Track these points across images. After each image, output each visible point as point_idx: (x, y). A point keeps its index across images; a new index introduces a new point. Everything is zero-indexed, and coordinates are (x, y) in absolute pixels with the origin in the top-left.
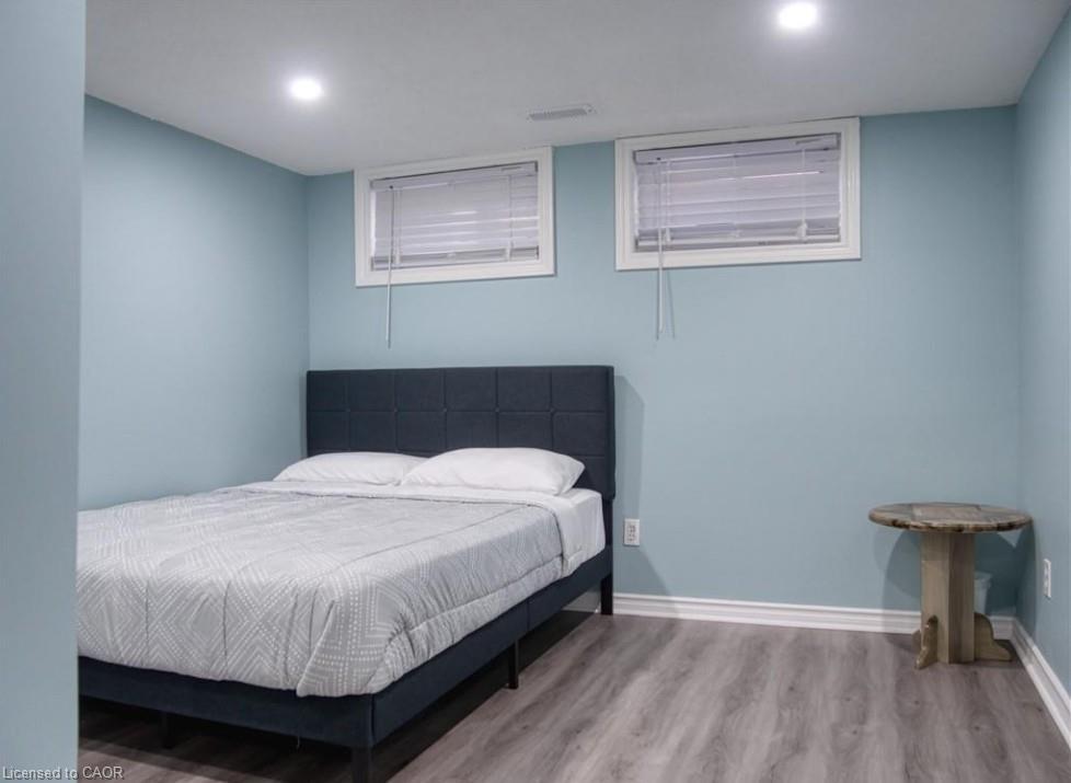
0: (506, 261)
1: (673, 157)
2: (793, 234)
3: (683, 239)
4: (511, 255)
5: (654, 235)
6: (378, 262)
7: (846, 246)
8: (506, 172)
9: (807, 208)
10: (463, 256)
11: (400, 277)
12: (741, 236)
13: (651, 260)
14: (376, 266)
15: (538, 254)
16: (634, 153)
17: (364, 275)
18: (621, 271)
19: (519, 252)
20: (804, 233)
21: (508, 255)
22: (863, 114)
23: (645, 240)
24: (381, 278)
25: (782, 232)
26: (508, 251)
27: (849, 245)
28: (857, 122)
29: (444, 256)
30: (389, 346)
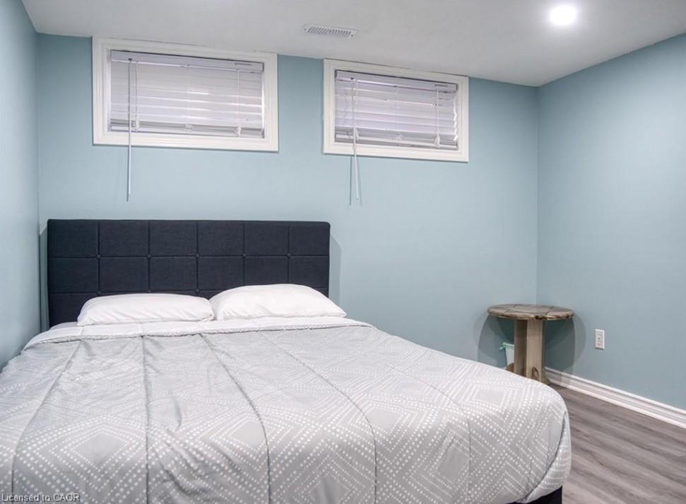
0: (238, 136)
1: (360, 79)
2: (433, 142)
3: (368, 137)
4: (241, 133)
5: (349, 132)
6: (115, 124)
7: (460, 153)
8: (238, 66)
9: (440, 127)
10: (199, 128)
11: (138, 139)
12: (403, 139)
13: (347, 149)
14: (114, 128)
15: (263, 134)
16: (336, 71)
17: (102, 135)
18: (326, 154)
19: (248, 131)
20: (439, 142)
21: (239, 132)
22: (471, 76)
23: (343, 134)
24: (120, 138)
25: (426, 140)
26: (240, 129)
27: (463, 154)
28: (467, 79)
29: (182, 127)
30: (127, 200)
